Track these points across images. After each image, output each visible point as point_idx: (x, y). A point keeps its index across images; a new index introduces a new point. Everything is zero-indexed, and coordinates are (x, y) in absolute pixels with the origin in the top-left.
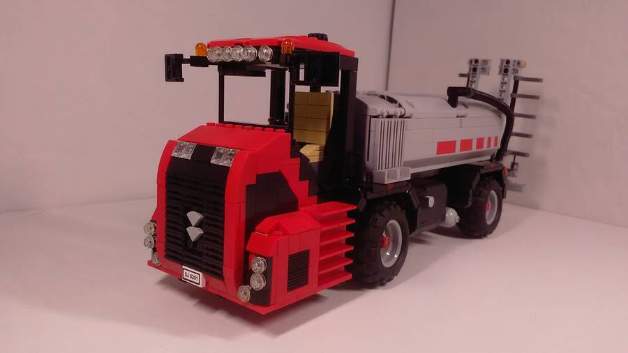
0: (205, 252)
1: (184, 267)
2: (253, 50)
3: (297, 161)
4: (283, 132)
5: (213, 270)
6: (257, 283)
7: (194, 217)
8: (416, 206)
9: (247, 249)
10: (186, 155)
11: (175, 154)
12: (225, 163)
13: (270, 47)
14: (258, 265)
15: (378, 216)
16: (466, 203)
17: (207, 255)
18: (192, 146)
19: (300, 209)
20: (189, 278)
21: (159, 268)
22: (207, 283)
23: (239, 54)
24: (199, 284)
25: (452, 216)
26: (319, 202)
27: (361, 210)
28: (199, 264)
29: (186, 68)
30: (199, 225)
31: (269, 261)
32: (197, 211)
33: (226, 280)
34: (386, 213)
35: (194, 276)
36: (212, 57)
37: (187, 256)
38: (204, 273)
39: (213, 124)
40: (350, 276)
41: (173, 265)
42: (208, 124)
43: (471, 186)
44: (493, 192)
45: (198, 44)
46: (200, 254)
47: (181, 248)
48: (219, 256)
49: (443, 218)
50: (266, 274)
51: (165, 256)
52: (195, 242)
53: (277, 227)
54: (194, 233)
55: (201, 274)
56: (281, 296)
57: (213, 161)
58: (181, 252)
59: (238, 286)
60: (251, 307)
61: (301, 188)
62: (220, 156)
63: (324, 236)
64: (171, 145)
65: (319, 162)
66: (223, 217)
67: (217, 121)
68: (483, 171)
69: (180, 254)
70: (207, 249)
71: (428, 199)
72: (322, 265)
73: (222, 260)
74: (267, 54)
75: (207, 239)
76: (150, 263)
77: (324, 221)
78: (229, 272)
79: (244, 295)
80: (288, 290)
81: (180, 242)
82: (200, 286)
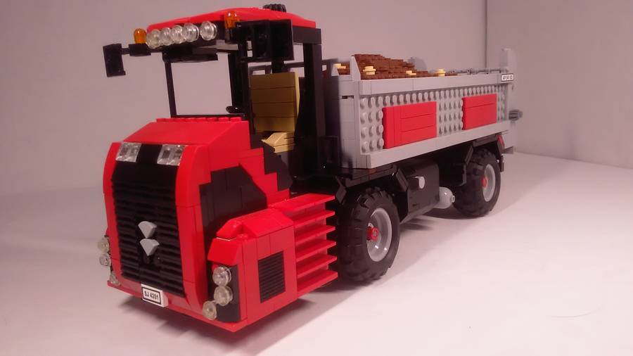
0: (163, 266)
1: (143, 285)
2: (193, 29)
3: (259, 152)
4: (238, 120)
5: (174, 287)
6: (222, 297)
7: (147, 227)
8: (405, 188)
9: (209, 259)
10: (131, 158)
11: (119, 158)
12: (172, 162)
13: (212, 22)
14: (221, 276)
17: (166, 270)
18: (137, 146)
19: (269, 205)
20: (150, 298)
21: (120, 288)
22: (170, 302)
23: (180, 36)
24: (160, 303)
25: (447, 196)
26: (291, 196)
27: (340, 200)
28: (157, 280)
29: (127, 60)
30: (153, 237)
31: (234, 271)
32: (150, 221)
33: (188, 297)
34: (367, 203)
35: (155, 295)
36: (151, 43)
37: (145, 273)
38: (164, 291)
39: (164, 120)
40: (335, 276)
41: (132, 284)
42: (158, 120)
43: (464, 162)
44: (489, 166)
45: (137, 30)
46: (159, 269)
47: (137, 264)
48: (176, 269)
50: (232, 286)
51: (122, 274)
52: (152, 257)
53: (242, 229)
54: (149, 246)
55: (161, 291)
56: (254, 308)
57: (160, 161)
58: (137, 268)
59: (201, 304)
60: (220, 325)
61: (267, 183)
62: (167, 154)
63: (299, 234)
64: (115, 148)
65: (288, 151)
66: (177, 224)
68: (476, 145)
69: (138, 272)
70: (165, 263)
71: (418, 179)
72: (300, 267)
73: (181, 274)
74: (209, 32)
75: (164, 252)
76: (109, 284)
77: (297, 218)
78: (190, 287)
79: (209, 312)
80: (261, 302)
81: (136, 258)
82: (162, 305)
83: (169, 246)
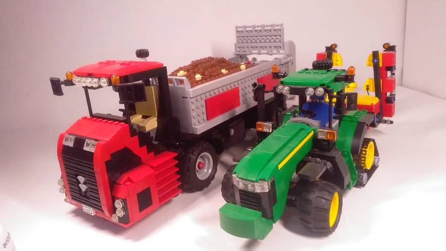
0: (91, 197)
1: (83, 205)
3: (136, 137)
5: (97, 207)
6: (120, 213)
7: (81, 179)
9: (113, 194)
10: (71, 144)
11: (64, 143)
12: (91, 149)
13: (105, 78)
14: (119, 204)
17: (92, 199)
18: (73, 137)
19: (143, 163)
20: (86, 211)
22: (96, 213)
24: (91, 214)
26: (155, 155)
27: (180, 155)
28: (89, 203)
29: (63, 86)
30: (85, 183)
31: (124, 201)
32: (82, 176)
33: (104, 212)
35: (89, 210)
37: (82, 199)
38: (93, 208)
39: (86, 118)
41: (77, 203)
42: (83, 118)
45: (67, 73)
46: (89, 198)
47: (79, 195)
48: (98, 199)
50: (125, 208)
51: (72, 198)
53: (128, 180)
54: (83, 188)
55: (91, 208)
56: (136, 216)
57: (85, 148)
59: (111, 215)
60: (119, 224)
61: (141, 152)
62: (88, 145)
63: (157, 177)
64: (62, 137)
67: (88, 116)
69: (79, 198)
71: (229, 131)
72: (160, 192)
73: (100, 202)
74: (104, 82)
75: (90, 191)
76: (66, 200)
78: (105, 208)
79: (115, 219)
80: (140, 212)
81: (78, 192)
82: (93, 215)
83: (93, 189)
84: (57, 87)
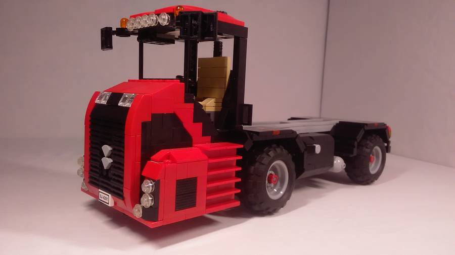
0: (114, 177)
1: (100, 190)
2: (154, 17)
3: (191, 106)
4: (178, 82)
5: (117, 193)
6: (146, 202)
7: (107, 149)
8: (302, 150)
9: (142, 174)
10: (104, 102)
11: (97, 101)
12: (128, 105)
13: (167, 14)
14: (147, 187)
15: (264, 155)
16: (352, 153)
17: (114, 180)
18: (109, 94)
19: (194, 145)
20: (103, 199)
21: (87, 192)
22: (115, 203)
23: (147, 22)
24: (108, 204)
25: (339, 163)
26: (212, 142)
27: (247, 149)
28: (109, 188)
29: (115, 38)
30: (110, 155)
31: (157, 184)
32: (109, 145)
33: (125, 200)
34: (271, 153)
36: (130, 27)
37: (103, 182)
38: (112, 195)
39: (134, 81)
40: (238, 204)
41: (93, 189)
42: (129, 80)
43: (356, 140)
44: (377, 148)
45: (122, 19)
46: (109, 179)
47: (98, 175)
48: (120, 180)
49: (332, 164)
50: (155, 194)
51: (89, 182)
52: (107, 170)
53: (169, 157)
54: (107, 162)
55: (110, 195)
56: (169, 215)
57: (120, 104)
58: (98, 178)
59: (133, 206)
60: (142, 222)
61: (194, 129)
62: (125, 99)
63: (211, 168)
64: (96, 94)
66: (124, 147)
68: (366, 128)
69: (98, 180)
70: (114, 175)
71: (315, 147)
72: (209, 193)
73: (123, 183)
74: (164, 19)
75: (115, 167)
76: (82, 190)
77: (211, 156)
78: (127, 194)
79: (137, 213)
80: (176, 211)
81: (98, 171)
82: (109, 205)
83: (118, 165)
84: (107, 38)
